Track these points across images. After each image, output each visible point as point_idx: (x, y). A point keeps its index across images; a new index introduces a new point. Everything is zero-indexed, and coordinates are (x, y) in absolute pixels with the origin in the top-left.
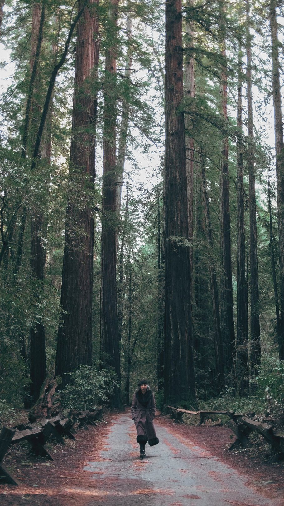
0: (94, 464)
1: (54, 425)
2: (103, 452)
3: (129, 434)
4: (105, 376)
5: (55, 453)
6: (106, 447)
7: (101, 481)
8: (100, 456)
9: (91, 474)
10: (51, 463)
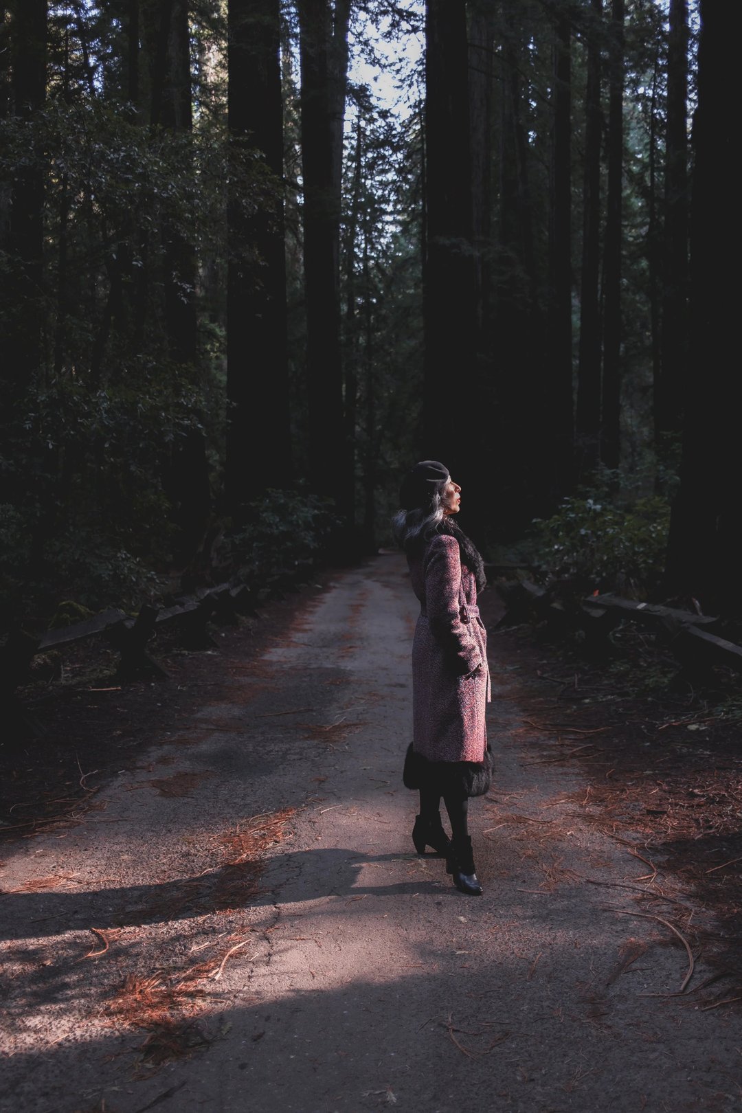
0: (279, 651)
1: (216, 598)
2: (300, 635)
3: (352, 606)
4: (315, 508)
5: (222, 637)
6: (307, 627)
7: (283, 671)
8: (294, 640)
9: (271, 663)
10: (216, 650)
